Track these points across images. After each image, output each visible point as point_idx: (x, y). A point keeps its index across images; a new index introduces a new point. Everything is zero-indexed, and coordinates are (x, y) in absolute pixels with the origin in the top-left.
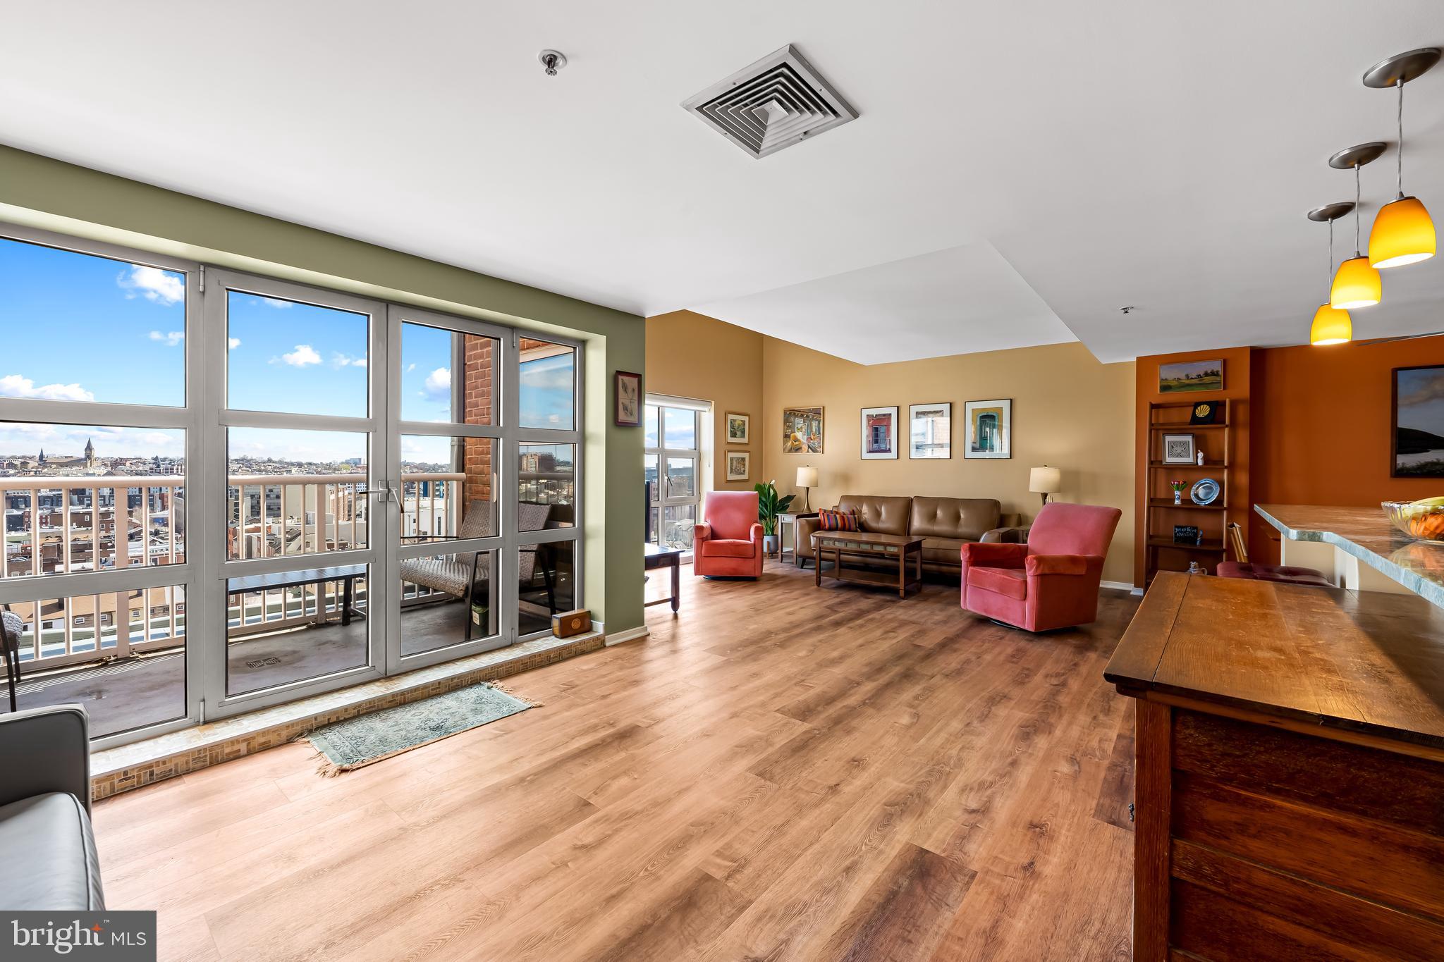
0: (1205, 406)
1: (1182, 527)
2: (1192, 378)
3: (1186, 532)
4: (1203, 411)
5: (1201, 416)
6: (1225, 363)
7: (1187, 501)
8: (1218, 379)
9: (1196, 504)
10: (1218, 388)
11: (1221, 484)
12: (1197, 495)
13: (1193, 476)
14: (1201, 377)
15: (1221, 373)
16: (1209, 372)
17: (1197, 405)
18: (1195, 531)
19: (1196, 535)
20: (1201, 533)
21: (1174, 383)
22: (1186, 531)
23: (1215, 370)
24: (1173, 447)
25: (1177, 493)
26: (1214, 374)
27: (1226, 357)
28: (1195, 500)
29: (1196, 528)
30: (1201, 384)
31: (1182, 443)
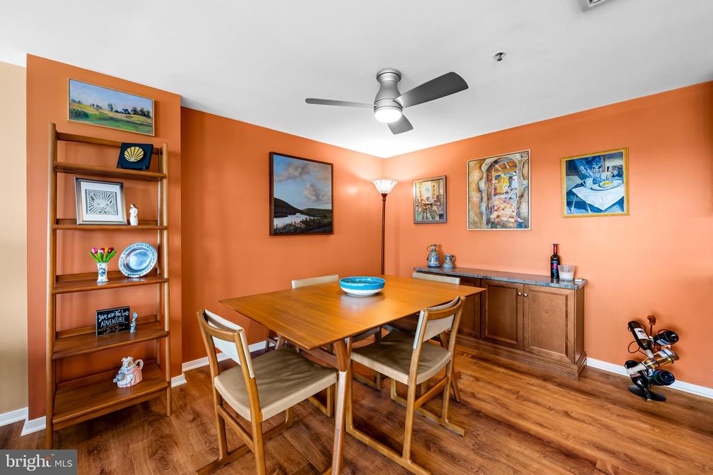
0: (137, 148)
1: (107, 313)
2: (117, 111)
3: (114, 318)
4: (134, 155)
5: (133, 160)
6: (156, 104)
7: (115, 276)
8: (149, 121)
9: (128, 278)
10: (149, 132)
11: (159, 250)
12: (127, 266)
13: (120, 240)
14: (129, 113)
15: (152, 115)
16: (139, 109)
17: (125, 146)
18: (127, 313)
19: (128, 318)
20: (135, 315)
21: (91, 111)
22: (115, 316)
23: (145, 110)
24: (93, 199)
25: (102, 266)
26: (144, 114)
27: (160, 100)
28: (125, 272)
29: (127, 309)
30: (128, 122)
31: (107, 196)
